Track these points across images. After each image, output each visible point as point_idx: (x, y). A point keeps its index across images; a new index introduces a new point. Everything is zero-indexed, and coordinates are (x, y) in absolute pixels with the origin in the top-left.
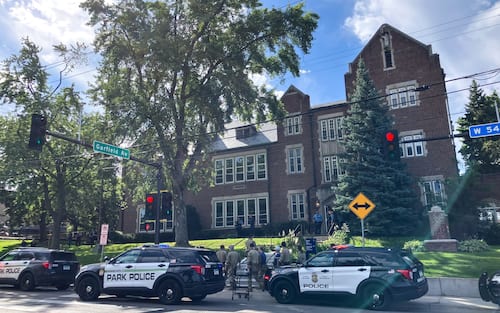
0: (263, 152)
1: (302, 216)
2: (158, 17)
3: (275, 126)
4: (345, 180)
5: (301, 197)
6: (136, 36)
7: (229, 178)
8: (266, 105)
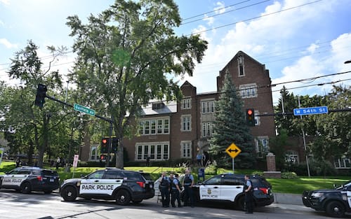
0: (168, 118)
1: (189, 155)
2: (114, 35)
3: (176, 103)
4: (216, 136)
5: (188, 145)
6: (99, 45)
7: (147, 132)
8: (172, 91)
